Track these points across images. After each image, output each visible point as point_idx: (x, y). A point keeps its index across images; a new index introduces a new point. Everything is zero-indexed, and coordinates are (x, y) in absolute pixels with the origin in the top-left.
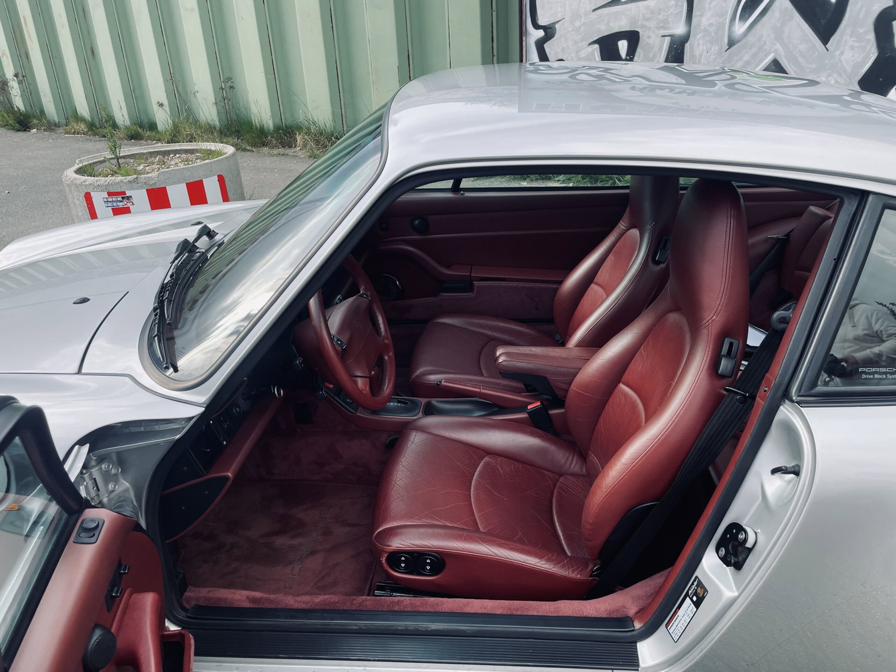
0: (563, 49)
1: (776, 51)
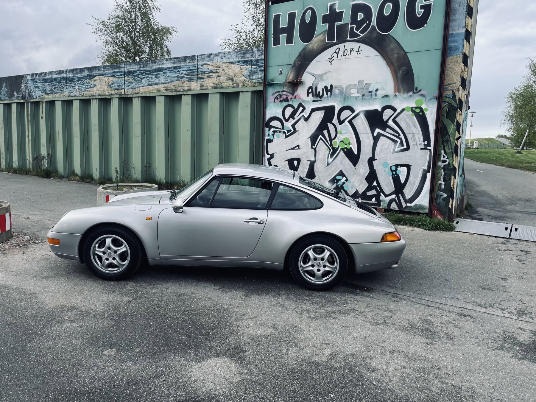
0: (276, 162)
1: (341, 168)
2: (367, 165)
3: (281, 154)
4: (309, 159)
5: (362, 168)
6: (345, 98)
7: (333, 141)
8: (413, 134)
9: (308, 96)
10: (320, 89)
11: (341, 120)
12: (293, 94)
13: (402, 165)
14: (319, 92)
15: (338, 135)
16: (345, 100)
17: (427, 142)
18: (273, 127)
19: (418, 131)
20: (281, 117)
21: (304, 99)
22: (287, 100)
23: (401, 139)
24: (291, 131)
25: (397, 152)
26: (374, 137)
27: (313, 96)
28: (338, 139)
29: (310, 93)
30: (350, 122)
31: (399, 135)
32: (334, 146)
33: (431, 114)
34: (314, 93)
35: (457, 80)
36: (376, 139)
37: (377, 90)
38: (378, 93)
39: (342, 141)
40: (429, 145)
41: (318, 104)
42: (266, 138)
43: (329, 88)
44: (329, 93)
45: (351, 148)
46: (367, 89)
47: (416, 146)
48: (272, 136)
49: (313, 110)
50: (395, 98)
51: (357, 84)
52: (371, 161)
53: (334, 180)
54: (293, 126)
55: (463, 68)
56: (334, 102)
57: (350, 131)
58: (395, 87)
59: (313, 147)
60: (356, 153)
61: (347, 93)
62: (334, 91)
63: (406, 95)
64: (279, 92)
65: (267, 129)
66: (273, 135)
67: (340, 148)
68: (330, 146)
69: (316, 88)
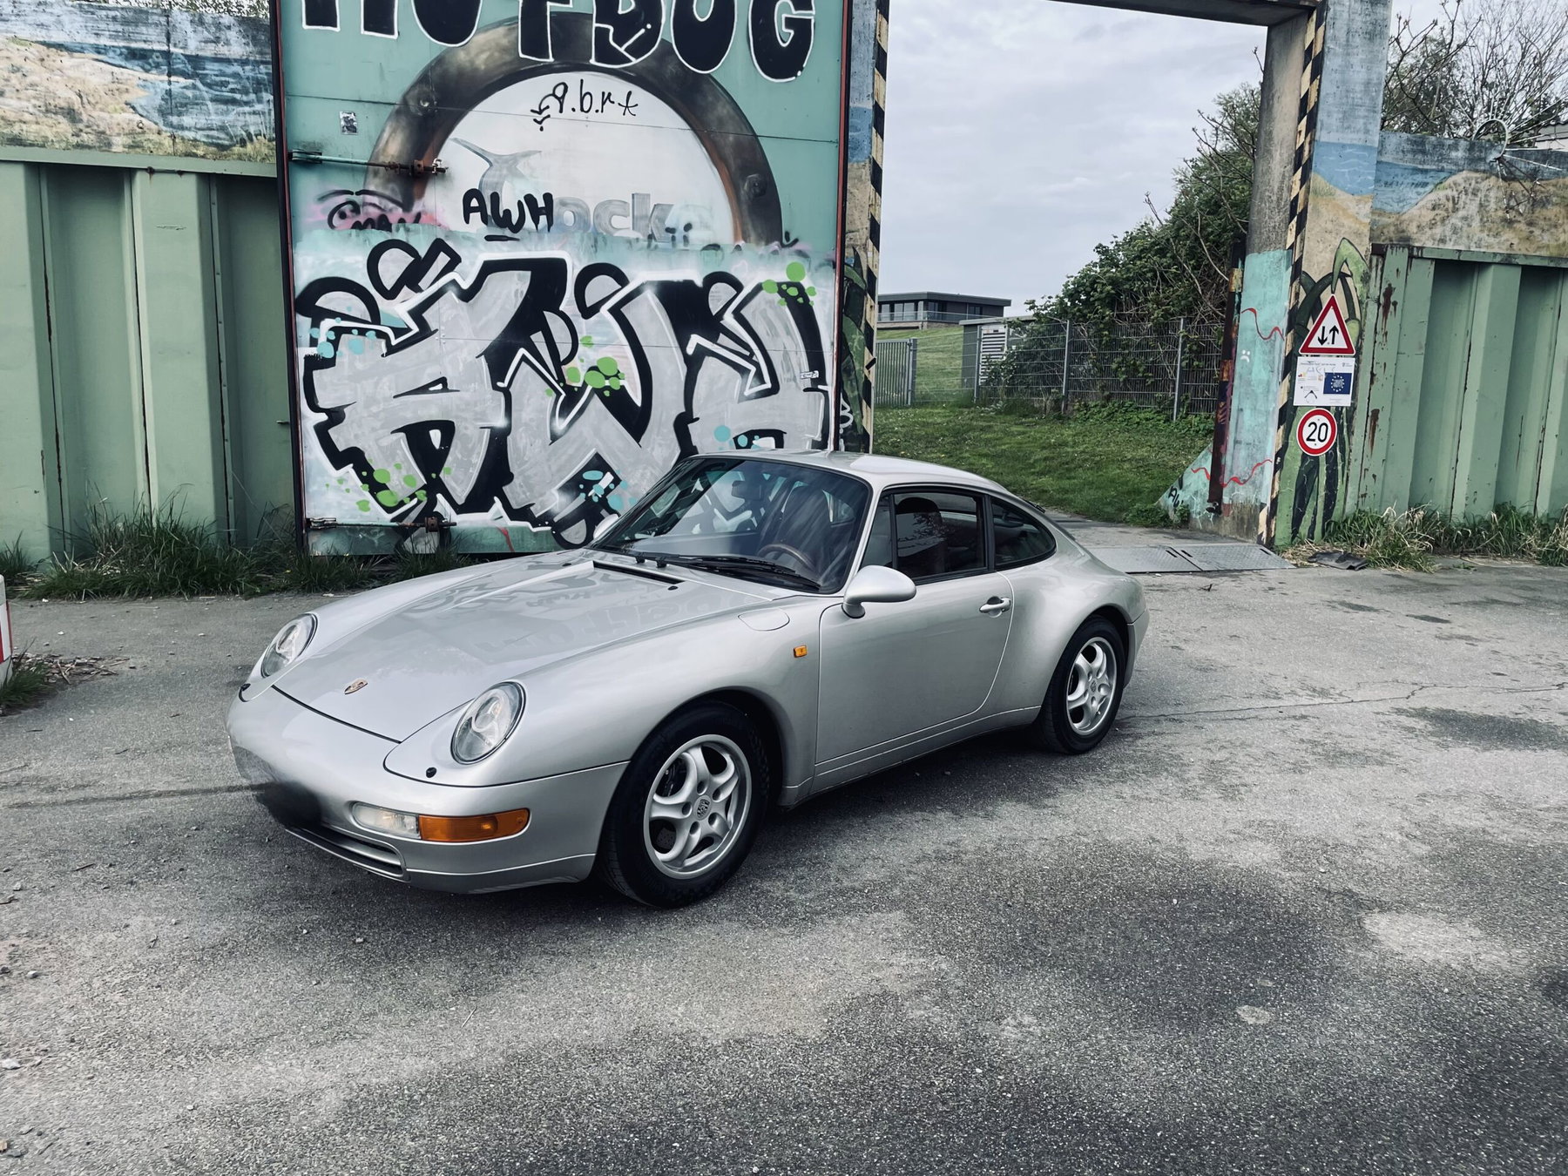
0: (356, 436)
1: (597, 446)
2: (673, 436)
3: (374, 409)
4: (485, 424)
5: (660, 445)
6: (596, 241)
7: (565, 368)
8: (786, 354)
9: (467, 220)
10: (509, 202)
11: (589, 304)
12: (406, 205)
13: (763, 433)
14: (507, 212)
15: (581, 348)
16: (595, 246)
17: (817, 372)
18: (333, 314)
19: (797, 345)
20: (364, 281)
21: (453, 229)
22: (383, 223)
23: (757, 365)
24: (409, 330)
25: (749, 398)
26: (687, 358)
27: (485, 219)
28: (582, 361)
29: (475, 210)
30: (616, 312)
31: (752, 354)
32: (568, 383)
33: (823, 302)
34: (489, 212)
35: (862, 224)
36: (693, 363)
37: (688, 227)
38: (692, 234)
39: (594, 368)
40: (822, 379)
41: (505, 248)
42: (304, 351)
43: (541, 204)
44: (543, 219)
45: (623, 387)
46: (662, 220)
47: (793, 383)
48: (331, 347)
49: (490, 268)
50: (737, 253)
51: (630, 202)
52: (683, 423)
53: (577, 484)
54: (417, 313)
55: (872, 196)
56: (562, 248)
57: (618, 338)
58: (735, 222)
59: (500, 384)
60: (638, 401)
61: (600, 224)
62: (560, 216)
63: (762, 249)
64: (352, 193)
65: (303, 322)
66: (335, 344)
67: (589, 388)
68: (558, 382)
69: (495, 198)
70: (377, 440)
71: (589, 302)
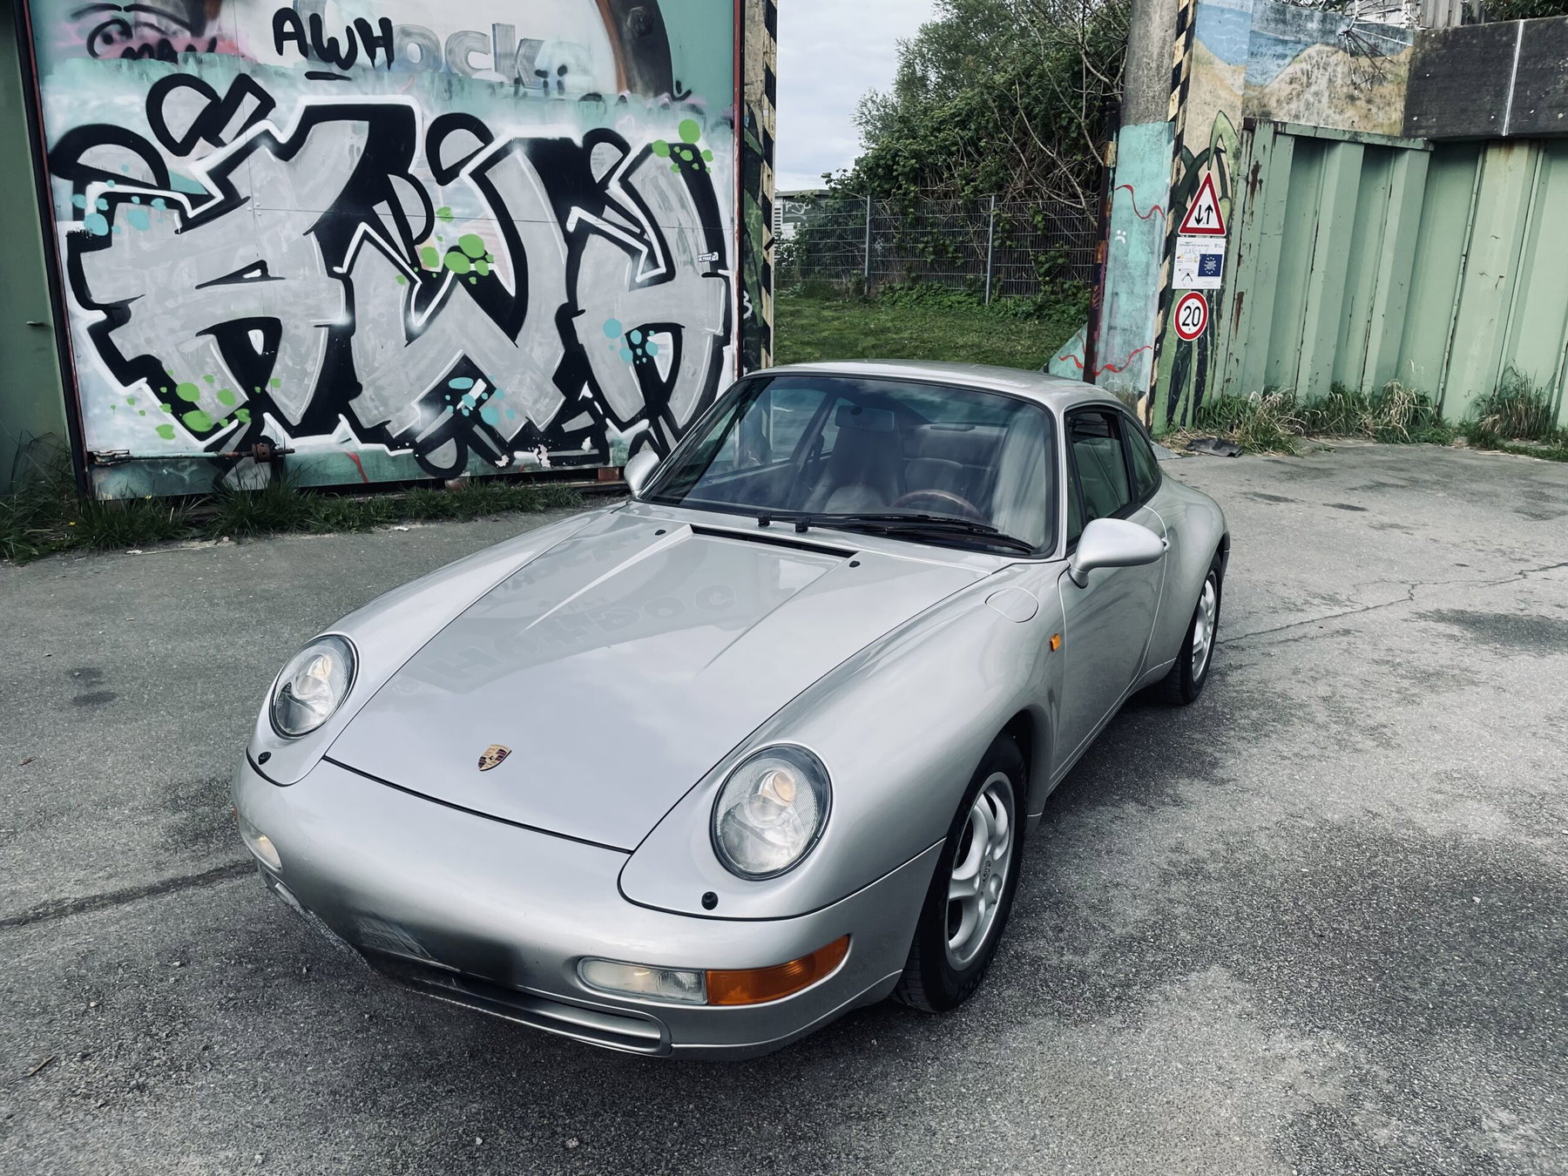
0: (150, 342)
1: (464, 347)
2: (555, 332)
3: (170, 304)
4: (322, 322)
5: (540, 344)
6: (450, 84)
7: (418, 248)
8: (681, 231)
9: (280, 50)
10: (335, 28)
11: (445, 167)
12: (197, 28)
13: (659, 328)
14: (333, 42)
15: (438, 223)
16: (449, 90)
17: (716, 254)
18: (103, 176)
19: (693, 221)
20: (145, 130)
21: (261, 61)
22: (164, 51)
23: (649, 244)
24: (210, 197)
25: (642, 286)
26: (568, 238)
27: (304, 50)
28: (440, 239)
29: (289, 36)
30: (479, 176)
31: (643, 231)
32: (424, 267)
33: (721, 169)
34: (309, 40)
35: (756, 75)
36: (576, 242)
37: (563, 70)
38: (568, 80)
39: (455, 249)
40: (721, 263)
41: (334, 90)
42: (66, 226)
43: (377, 32)
44: (381, 52)
45: (492, 272)
46: (531, 60)
47: (690, 267)
48: (103, 220)
49: (314, 116)
50: (621, 106)
51: (490, 33)
52: (566, 317)
53: (441, 395)
54: (220, 175)
55: (767, 42)
56: (407, 91)
57: (482, 210)
58: (618, 66)
59: (337, 269)
60: (511, 290)
61: (454, 63)
62: (401, 49)
63: (651, 102)
64: (119, 9)
65: (62, 188)
66: (109, 215)
67: (451, 274)
68: (411, 266)
69: (316, 21)
70: (177, 345)
71: (446, 162)
